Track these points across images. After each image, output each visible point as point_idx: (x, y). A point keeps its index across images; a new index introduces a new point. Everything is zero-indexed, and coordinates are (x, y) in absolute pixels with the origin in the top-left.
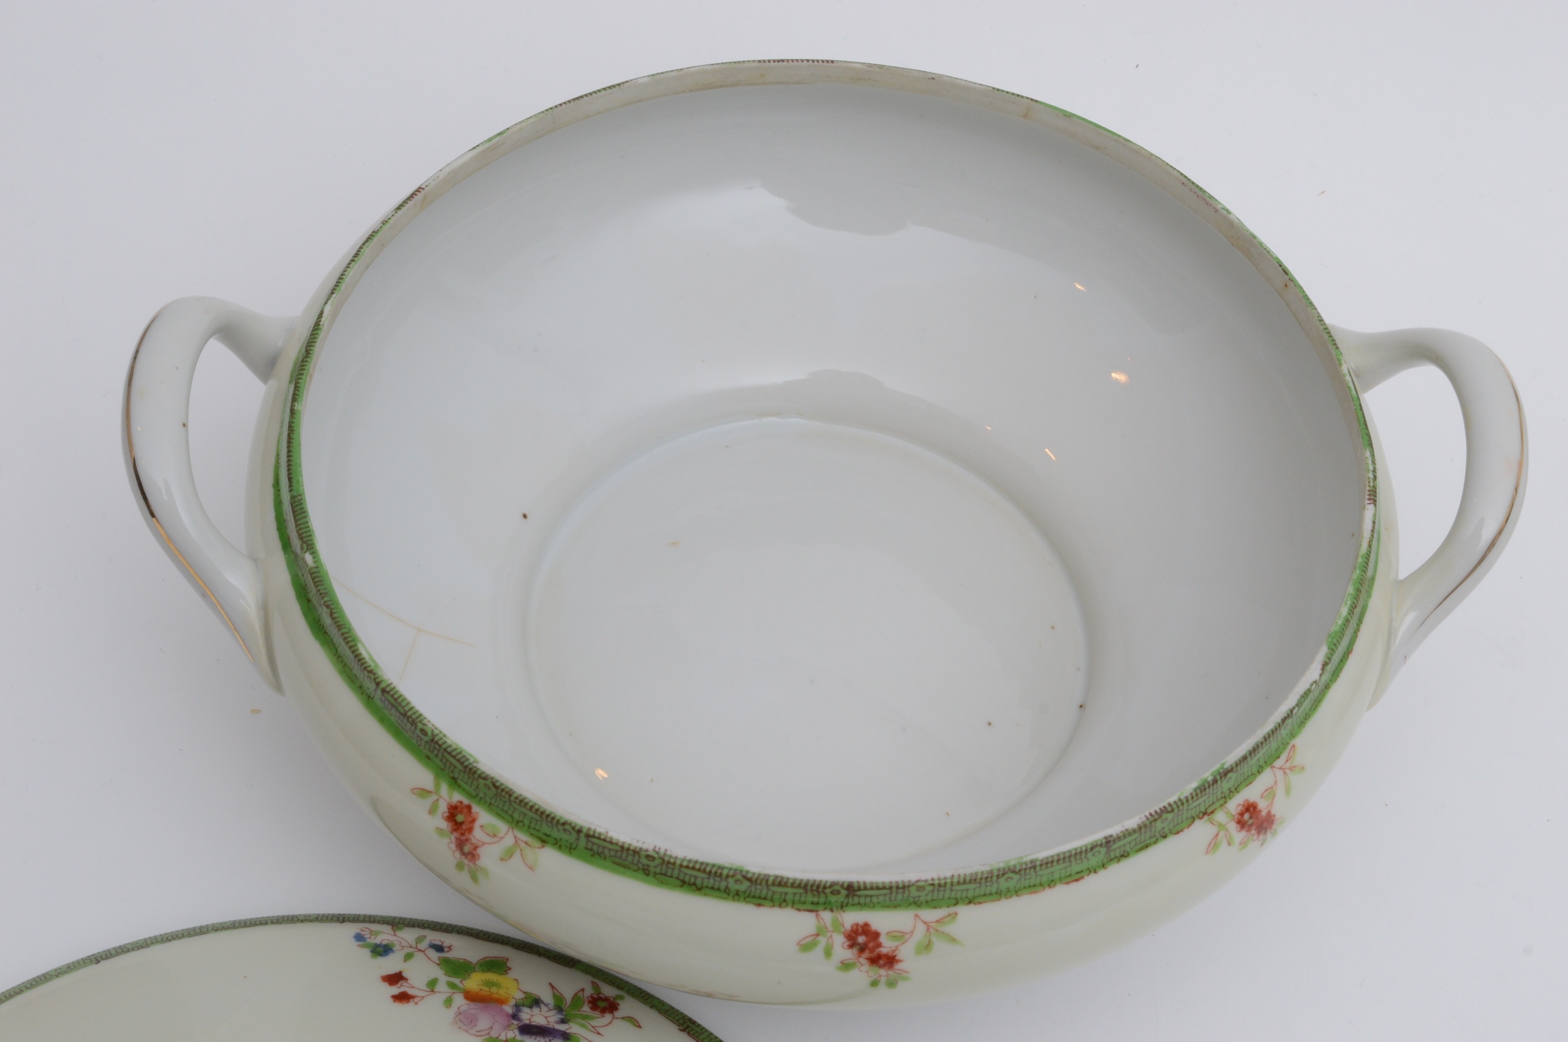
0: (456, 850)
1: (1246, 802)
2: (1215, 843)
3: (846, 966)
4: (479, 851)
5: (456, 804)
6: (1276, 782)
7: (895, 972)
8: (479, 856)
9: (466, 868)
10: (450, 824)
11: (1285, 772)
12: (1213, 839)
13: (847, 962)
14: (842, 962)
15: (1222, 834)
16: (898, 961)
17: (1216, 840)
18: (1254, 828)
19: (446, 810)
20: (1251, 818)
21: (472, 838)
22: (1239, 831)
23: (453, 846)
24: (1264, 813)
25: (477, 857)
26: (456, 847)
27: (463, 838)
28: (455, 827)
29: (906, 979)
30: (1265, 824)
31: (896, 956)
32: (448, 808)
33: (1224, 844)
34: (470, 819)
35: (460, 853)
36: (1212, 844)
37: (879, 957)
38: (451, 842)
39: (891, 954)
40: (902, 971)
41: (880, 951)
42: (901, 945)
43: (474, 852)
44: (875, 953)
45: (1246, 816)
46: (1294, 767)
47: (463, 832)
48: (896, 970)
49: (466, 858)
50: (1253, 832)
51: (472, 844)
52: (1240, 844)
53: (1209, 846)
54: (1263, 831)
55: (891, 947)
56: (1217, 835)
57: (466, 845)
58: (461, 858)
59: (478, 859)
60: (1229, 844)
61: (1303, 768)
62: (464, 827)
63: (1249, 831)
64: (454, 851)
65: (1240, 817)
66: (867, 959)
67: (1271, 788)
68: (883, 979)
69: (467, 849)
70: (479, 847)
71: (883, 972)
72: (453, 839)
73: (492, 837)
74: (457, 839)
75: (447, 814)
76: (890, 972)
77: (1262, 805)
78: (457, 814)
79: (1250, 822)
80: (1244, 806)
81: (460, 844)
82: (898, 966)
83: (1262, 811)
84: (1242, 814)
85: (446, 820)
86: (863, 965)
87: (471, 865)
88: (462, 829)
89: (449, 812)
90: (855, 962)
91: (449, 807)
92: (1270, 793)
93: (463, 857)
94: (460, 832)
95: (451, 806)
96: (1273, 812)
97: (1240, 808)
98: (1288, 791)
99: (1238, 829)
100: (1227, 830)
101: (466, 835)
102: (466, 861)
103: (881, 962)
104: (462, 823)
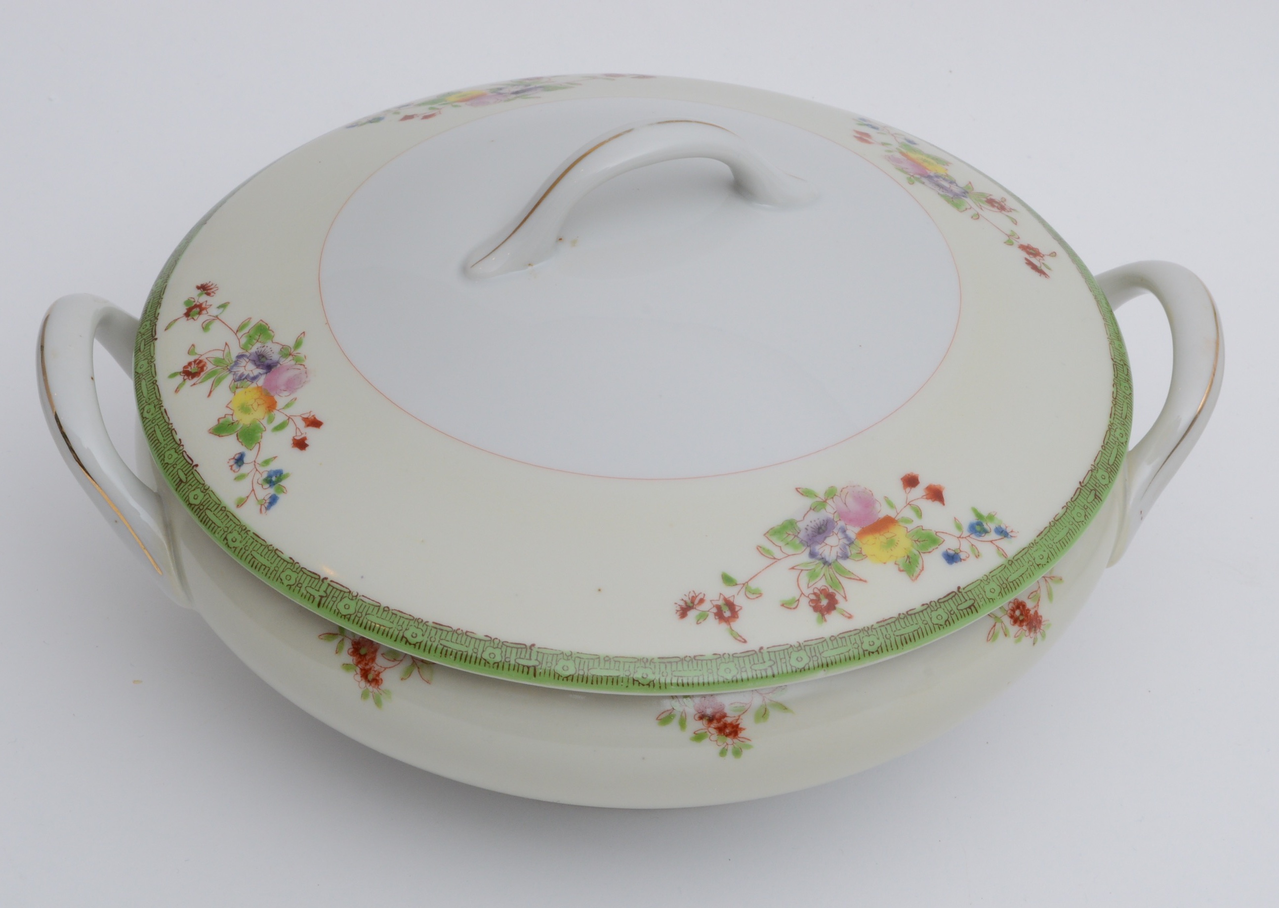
0: (362, 680)
1: (1016, 601)
2: (994, 632)
3: (698, 737)
4: (382, 676)
5: (359, 640)
6: (1039, 587)
7: (739, 740)
8: (382, 680)
9: (371, 694)
10: (355, 658)
11: (1046, 580)
12: (992, 629)
13: (699, 732)
14: (694, 733)
15: (998, 625)
16: (741, 729)
17: (994, 629)
18: (1025, 624)
19: (351, 647)
20: (1021, 614)
21: (375, 665)
22: (1013, 625)
23: (359, 677)
24: (1032, 612)
25: (380, 681)
26: (361, 677)
27: (367, 667)
28: (359, 660)
29: (749, 747)
30: (1034, 622)
31: (739, 724)
32: (353, 645)
33: (1001, 635)
34: (372, 650)
35: (365, 681)
36: (991, 634)
37: (725, 726)
38: (357, 674)
39: (734, 724)
40: (745, 738)
41: (725, 721)
42: (742, 714)
43: (378, 678)
44: (722, 723)
45: (1018, 613)
46: (1054, 577)
47: (367, 662)
48: (740, 738)
49: (370, 685)
50: (1025, 627)
51: (375, 671)
52: (1015, 637)
53: (989, 634)
54: (1033, 629)
55: (734, 717)
56: (994, 626)
57: (370, 673)
58: (366, 686)
59: (382, 683)
60: (1006, 635)
61: (1061, 579)
62: (368, 657)
63: (1021, 625)
64: (359, 682)
65: (1012, 613)
66: (715, 728)
67: (1036, 591)
68: (730, 748)
69: (370, 677)
70: (382, 672)
71: (729, 740)
72: (358, 670)
73: (393, 661)
74: (361, 670)
75: (351, 650)
76: (735, 741)
77: (1030, 605)
78: (360, 649)
79: (1021, 618)
80: (1014, 603)
81: (364, 673)
82: (741, 734)
83: (1030, 610)
84: (1013, 610)
85: (351, 655)
86: (712, 734)
87: (375, 690)
88: (366, 660)
89: (354, 647)
90: (706, 732)
91: (353, 643)
92: (1035, 594)
93: (368, 685)
94: (363, 663)
95: (355, 642)
96: (1040, 613)
97: (1011, 605)
98: (1050, 595)
99: (1012, 623)
100: (1002, 622)
101: (370, 664)
102: (370, 688)
103: (727, 731)
104: (365, 655)
